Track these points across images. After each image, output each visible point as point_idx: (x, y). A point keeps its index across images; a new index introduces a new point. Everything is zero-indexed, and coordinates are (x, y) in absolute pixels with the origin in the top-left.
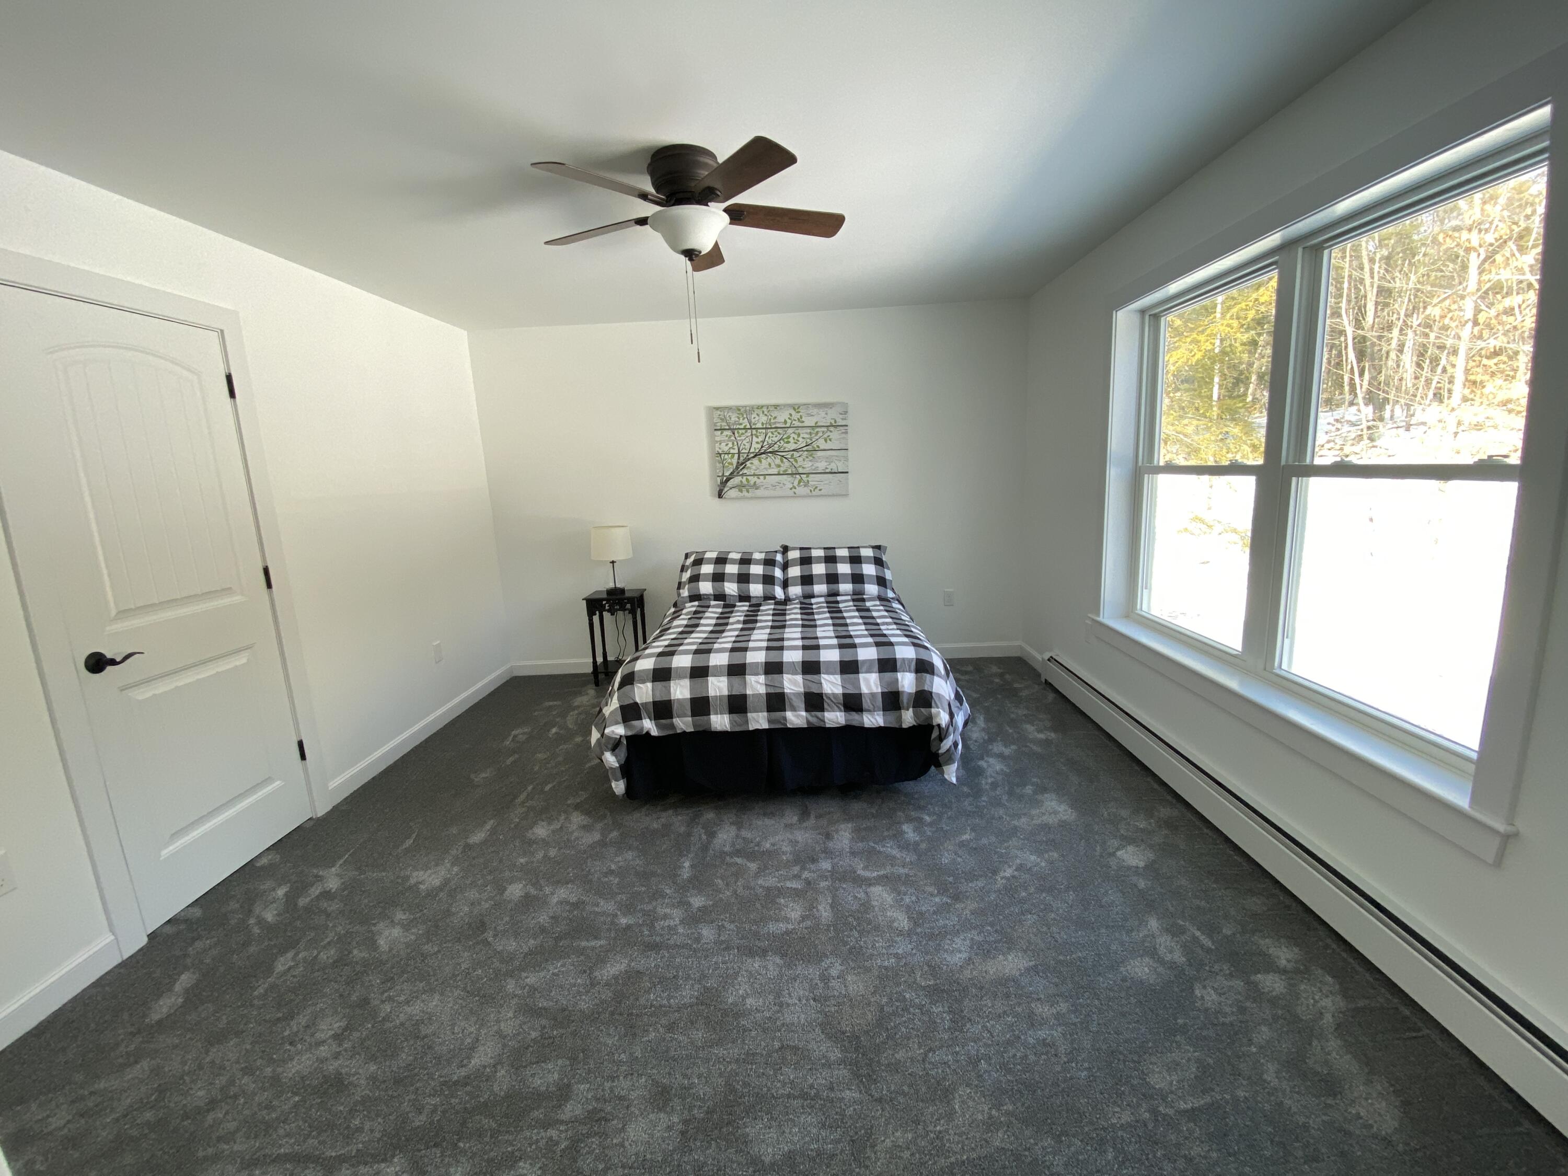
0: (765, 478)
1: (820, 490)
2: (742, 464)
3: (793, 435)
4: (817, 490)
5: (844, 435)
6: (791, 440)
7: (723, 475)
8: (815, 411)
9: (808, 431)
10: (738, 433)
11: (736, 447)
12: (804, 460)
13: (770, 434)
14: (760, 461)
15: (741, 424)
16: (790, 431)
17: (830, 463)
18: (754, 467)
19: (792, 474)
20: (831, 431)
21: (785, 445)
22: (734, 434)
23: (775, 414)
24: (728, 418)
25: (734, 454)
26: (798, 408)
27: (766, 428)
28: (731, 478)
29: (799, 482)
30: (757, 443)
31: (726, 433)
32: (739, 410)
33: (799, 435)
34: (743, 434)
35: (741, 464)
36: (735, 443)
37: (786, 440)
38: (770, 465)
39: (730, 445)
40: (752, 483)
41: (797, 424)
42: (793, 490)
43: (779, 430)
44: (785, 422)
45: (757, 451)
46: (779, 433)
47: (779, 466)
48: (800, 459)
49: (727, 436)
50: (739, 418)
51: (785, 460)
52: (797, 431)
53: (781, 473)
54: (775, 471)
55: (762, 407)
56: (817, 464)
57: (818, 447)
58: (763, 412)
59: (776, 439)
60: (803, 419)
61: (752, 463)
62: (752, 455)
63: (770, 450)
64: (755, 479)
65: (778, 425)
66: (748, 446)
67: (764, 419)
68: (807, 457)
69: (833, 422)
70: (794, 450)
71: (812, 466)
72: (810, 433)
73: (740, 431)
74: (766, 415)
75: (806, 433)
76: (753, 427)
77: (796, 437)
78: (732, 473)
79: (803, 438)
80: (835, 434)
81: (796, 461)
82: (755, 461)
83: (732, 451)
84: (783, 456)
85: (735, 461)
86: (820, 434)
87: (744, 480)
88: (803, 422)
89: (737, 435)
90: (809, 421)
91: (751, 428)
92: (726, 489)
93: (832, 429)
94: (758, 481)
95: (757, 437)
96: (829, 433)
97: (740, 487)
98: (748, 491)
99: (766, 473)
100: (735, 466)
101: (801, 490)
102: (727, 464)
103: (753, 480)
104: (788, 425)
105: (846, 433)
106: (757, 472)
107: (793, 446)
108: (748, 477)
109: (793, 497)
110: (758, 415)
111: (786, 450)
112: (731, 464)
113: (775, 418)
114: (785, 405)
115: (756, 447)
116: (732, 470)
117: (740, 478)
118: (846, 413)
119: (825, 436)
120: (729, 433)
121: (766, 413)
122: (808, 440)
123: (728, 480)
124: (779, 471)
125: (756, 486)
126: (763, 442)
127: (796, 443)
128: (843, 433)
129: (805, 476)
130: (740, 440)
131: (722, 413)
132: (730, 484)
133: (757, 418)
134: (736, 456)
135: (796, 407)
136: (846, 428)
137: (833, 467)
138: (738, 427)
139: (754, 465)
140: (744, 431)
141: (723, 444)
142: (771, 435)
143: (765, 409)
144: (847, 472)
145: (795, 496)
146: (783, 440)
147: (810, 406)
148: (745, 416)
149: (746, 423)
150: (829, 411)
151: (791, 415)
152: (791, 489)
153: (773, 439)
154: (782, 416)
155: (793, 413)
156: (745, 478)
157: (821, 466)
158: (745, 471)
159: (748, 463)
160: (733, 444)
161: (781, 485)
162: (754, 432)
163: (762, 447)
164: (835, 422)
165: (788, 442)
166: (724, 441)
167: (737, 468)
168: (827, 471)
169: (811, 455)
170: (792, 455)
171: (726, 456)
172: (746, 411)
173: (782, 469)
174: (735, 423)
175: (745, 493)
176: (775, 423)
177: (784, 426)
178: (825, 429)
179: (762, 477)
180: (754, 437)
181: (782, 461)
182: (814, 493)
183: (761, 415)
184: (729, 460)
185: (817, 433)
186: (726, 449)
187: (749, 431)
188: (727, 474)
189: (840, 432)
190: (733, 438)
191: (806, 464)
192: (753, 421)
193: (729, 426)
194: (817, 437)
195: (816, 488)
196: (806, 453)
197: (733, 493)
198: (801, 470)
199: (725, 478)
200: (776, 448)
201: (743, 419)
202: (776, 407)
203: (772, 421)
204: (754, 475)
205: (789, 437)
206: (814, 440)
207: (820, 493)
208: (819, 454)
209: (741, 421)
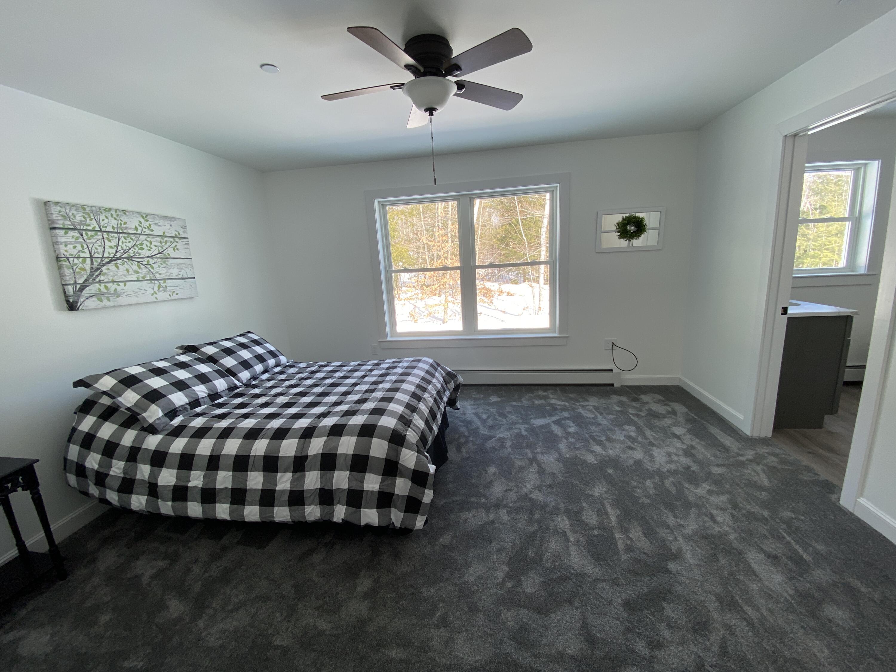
0: (125, 285)
1: (177, 294)
2: (97, 269)
3: (145, 242)
4: (175, 295)
5: (187, 246)
6: (144, 246)
7: (75, 283)
8: (161, 222)
9: (158, 239)
10: (87, 234)
11: (86, 250)
12: (159, 266)
13: (122, 239)
14: (117, 267)
15: (89, 225)
16: (142, 238)
17: (181, 269)
18: (111, 274)
19: (151, 280)
20: (177, 242)
21: (140, 251)
22: (82, 235)
23: (125, 219)
24: (72, 217)
25: (85, 258)
26: (146, 216)
27: (117, 233)
28: (87, 286)
29: (159, 288)
30: (111, 247)
31: (71, 233)
32: (85, 209)
33: (151, 243)
34: (92, 236)
35: (96, 271)
36: (85, 246)
37: (139, 247)
38: (128, 271)
39: (79, 247)
40: (112, 290)
41: (147, 232)
42: (155, 295)
43: (132, 236)
44: (136, 229)
45: (112, 255)
46: (132, 239)
47: (137, 272)
48: (155, 266)
49: (73, 237)
50: (84, 218)
51: (142, 266)
52: (148, 239)
53: (141, 279)
54: (134, 277)
55: (110, 210)
56: (171, 271)
57: (169, 255)
58: (112, 215)
59: (130, 245)
60: (152, 228)
61: (108, 269)
62: (107, 260)
63: (126, 255)
64: (115, 286)
65: (130, 231)
66: (100, 250)
67: (114, 223)
68: (161, 264)
69: (177, 233)
70: (148, 257)
71: (167, 272)
72: (161, 242)
73: (90, 233)
74: (115, 219)
75: (157, 241)
76: (103, 229)
77: (148, 244)
78: (86, 281)
79: (155, 246)
80: (180, 244)
81: (153, 268)
82: (111, 266)
83: (82, 255)
84: (139, 262)
85: (88, 265)
86: (169, 244)
87: (102, 287)
88: (152, 231)
89: (85, 237)
90: (159, 231)
91: (101, 231)
92: (82, 299)
93: (177, 240)
94: (119, 288)
95: (110, 241)
96: (175, 244)
97: (99, 295)
98: (109, 300)
99: (126, 279)
100: (88, 272)
101: (162, 295)
102: (78, 270)
103: (112, 287)
104: (139, 232)
105: (188, 244)
106: (116, 279)
107: (148, 254)
108: (107, 285)
109: (155, 302)
110: (107, 217)
111: (141, 256)
112: (84, 270)
113: (125, 223)
114: (134, 212)
115: (110, 252)
116: (85, 277)
117: (97, 285)
118: (185, 227)
119: (173, 245)
120: (76, 234)
121: (115, 216)
122: (160, 248)
123: (82, 288)
124: (138, 278)
125: (116, 294)
126: (117, 246)
127: (149, 250)
128: (186, 244)
129: (162, 281)
130: (91, 243)
131: (63, 210)
132: (86, 292)
133: (106, 221)
134: (88, 261)
135: (145, 216)
136: (187, 240)
137: (183, 273)
138: (85, 228)
139: (110, 271)
140: (93, 233)
141: (70, 247)
142: (124, 241)
143: (113, 212)
144: (194, 278)
145: (158, 302)
146: (137, 246)
147: (156, 216)
148: (92, 217)
149: (94, 224)
150: (173, 224)
151: (140, 222)
152: (152, 295)
153: (128, 244)
154: (132, 223)
155: (142, 220)
156: (103, 285)
157: (175, 272)
158: (101, 278)
159: (104, 269)
160: (82, 247)
161: (143, 291)
162: (105, 235)
163: (117, 252)
164: (179, 234)
165: (142, 249)
166: (71, 243)
167: (92, 274)
168: (180, 276)
169: (165, 262)
170: (148, 261)
171: (76, 261)
172: (92, 211)
173: (141, 275)
174: (80, 224)
175: (106, 302)
176: (126, 228)
177: (135, 232)
178: (172, 240)
179: (122, 284)
180: (106, 241)
181: (139, 268)
182: (172, 298)
183: (110, 218)
184: (81, 265)
185: (166, 242)
186: (74, 252)
187: (100, 234)
188: (81, 281)
189: (184, 243)
190: (81, 240)
191: (162, 272)
192: (102, 223)
193: (74, 225)
194: (167, 246)
195: (174, 292)
196: (160, 260)
197: (91, 303)
198: (158, 277)
199: (78, 287)
200: (131, 253)
201: (91, 220)
202: (125, 212)
203: (123, 226)
204: (113, 282)
205: (142, 244)
206: (164, 248)
207: (177, 297)
208: (171, 261)
209: (88, 221)
